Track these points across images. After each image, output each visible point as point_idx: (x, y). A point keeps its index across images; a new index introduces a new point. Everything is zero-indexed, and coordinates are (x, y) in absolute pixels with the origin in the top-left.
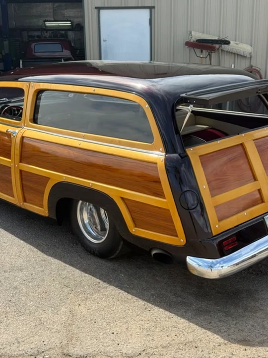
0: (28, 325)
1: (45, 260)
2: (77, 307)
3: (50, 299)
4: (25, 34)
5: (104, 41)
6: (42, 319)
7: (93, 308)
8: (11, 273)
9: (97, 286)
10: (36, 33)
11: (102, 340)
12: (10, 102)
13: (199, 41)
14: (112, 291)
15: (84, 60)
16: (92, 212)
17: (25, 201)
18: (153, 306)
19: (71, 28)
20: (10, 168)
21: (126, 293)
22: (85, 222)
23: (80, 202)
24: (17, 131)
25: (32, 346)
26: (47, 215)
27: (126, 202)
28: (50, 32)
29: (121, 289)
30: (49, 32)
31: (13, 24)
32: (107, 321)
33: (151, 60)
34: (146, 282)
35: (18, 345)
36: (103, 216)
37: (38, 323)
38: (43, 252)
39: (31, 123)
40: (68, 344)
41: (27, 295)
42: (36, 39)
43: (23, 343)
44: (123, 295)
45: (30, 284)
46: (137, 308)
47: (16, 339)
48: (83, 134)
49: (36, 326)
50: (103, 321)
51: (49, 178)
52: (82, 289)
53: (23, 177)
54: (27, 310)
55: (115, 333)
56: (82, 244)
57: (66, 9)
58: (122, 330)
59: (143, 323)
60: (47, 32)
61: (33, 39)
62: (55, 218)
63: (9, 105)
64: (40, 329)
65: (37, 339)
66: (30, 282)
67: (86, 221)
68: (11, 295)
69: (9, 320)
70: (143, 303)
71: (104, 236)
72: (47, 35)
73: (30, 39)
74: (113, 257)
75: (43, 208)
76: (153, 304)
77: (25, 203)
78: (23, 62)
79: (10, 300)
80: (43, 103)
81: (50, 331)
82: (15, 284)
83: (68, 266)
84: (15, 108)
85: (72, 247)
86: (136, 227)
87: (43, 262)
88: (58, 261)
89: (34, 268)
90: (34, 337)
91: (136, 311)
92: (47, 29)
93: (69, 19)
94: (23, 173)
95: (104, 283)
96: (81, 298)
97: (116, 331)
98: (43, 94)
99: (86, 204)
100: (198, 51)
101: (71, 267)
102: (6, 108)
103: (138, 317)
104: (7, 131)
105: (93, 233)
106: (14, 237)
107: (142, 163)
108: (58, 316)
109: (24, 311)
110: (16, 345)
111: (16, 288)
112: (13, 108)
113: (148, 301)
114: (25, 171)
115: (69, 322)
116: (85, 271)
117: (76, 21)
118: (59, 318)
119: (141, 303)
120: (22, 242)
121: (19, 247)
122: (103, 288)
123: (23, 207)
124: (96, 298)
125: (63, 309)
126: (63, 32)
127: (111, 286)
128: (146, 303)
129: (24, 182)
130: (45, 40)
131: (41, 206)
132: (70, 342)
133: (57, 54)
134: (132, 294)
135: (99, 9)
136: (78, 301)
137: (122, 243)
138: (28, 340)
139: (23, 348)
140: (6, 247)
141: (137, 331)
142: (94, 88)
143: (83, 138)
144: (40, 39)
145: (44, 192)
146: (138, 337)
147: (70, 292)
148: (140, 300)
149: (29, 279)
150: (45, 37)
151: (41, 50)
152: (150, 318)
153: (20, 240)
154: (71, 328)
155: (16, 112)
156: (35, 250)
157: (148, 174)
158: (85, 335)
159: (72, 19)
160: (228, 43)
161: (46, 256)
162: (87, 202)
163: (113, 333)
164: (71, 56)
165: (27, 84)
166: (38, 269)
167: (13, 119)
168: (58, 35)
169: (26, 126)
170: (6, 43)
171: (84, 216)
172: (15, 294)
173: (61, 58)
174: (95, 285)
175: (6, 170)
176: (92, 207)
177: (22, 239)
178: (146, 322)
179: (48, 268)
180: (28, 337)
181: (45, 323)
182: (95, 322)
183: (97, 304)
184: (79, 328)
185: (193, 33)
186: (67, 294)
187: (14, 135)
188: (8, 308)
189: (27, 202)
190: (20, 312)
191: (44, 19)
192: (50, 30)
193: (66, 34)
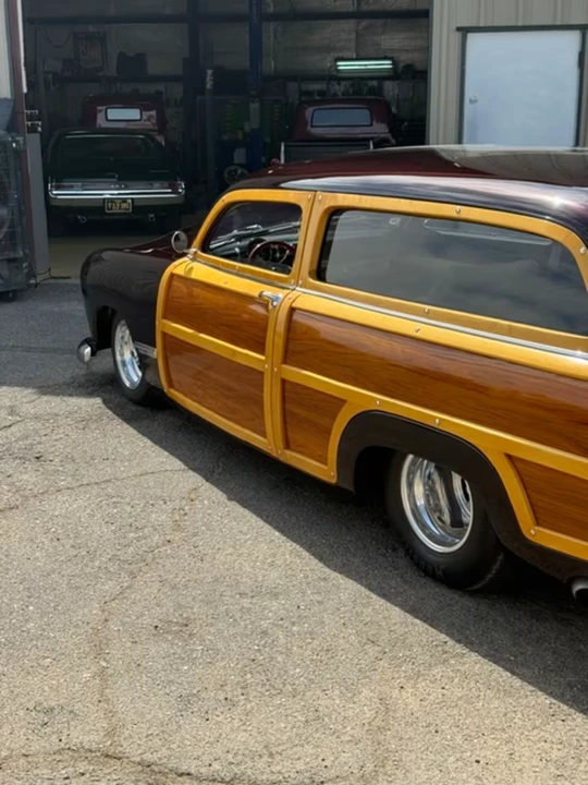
0: (290, 718)
1: (325, 579)
2: (397, 691)
3: (338, 667)
4: (293, 87)
5: (471, 101)
6: (321, 709)
7: (431, 697)
8: (254, 600)
9: (440, 648)
10: (316, 87)
11: (453, 775)
12: (265, 233)
14: (475, 663)
15: (423, 144)
16: (433, 482)
17: (287, 446)
18: (573, 711)
19: (392, 74)
20: (262, 373)
21: (509, 675)
22: (418, 504)
23: (410, 457)
24: (281, 296)
25: (300, 766)
26: (334, 481)
27: (519, 465)
28: (348, 83)
29: (495, 663)
30: (343, 83)
31: (269, 65)
32: (465, 732)
33: (577, 144)
34: (554, 653)
35: (270, 760)
36: (459, 493)
37: (311, 715)
38: (321, 559)
39: (311, 280)
40: (376, 771)
41: (288, 652)
42: (317, 98)
43: (278, 758)
44: (501, 676)
45: (295, 628)
46: (533, 711)
47: (266, 747)
48: (427, 307)
49: (307, 721)
50: (455, 729)
51: (344, 401)
52: (408, 653)
53: (286, 394)
54: (288, 686)
55: (482, 762)
56: (407, 551)
57: (383, 33)
58: (498, 757)
59: (547, 746)
60: (339, 84)
61: (309, 99)
62: (352, 489)
63: (264, 240)
64: (317, 731)
65: (310, 751)
66: (293, 624)
67: (421, 502)
68: (256, 647)
69: (250, 701)
70: (548, 702)
71: (461, 539)
73: (303, 98)
74: (476, 587)
75: (326, 464)
76: (571, 707)
77: (288, 452)
78: (285, 146)
79: (252, 657)
80: (339, 236)
81: (338, 737)
82: (265, 624)
83: (374, 596)
84: (276, 247)
85: (384, 555)
86: (538, 524)
87: (322, 583)
88: (355, 584)
89: (304, 593)
90: (302, 746)
91: (532, 717)
92: (338, 77)
93: (389, 55)
94: (287, 386)
95: (458, 645)
96: (405, 672)
97: (485, 757)
98: (342, 217)
99: (422, 463)
101: (382, 601)
102: (258, 246)
103: (535, 732)
104: (260, 296)
105: (433, 528)
106: (261, 523)
107: (562, 380)
108: (355, 706)
109: (281, 686)
110: (265, 758)
111: (265, 633)
112: (272, 246)
113: (561, 697)
114: (291, 383)
115: (378, 722)
116: (414, 611)
117: (405, 58)
118: (358, 710)
119: (544, 700)
120: (277, 534)
121: (272, 545)
122: (454, 657)
123: (282, 459)
124: (438, 677)
125: (365, 692)
126: (375, 83)
127: (473, 654)
128: (554, 701)
129: (288, 406)
130: (335, 100)
131: (324, 460)
132: (381, 769)
133: (358, 130)
134: (523, 677)
135: (464, 31)
136: (399, 678)
137: (501, 557)
138: (290, 752)
139: (278, 768)
140: (245, 542)
141: (534, 763)
142: (458, 207)
143: (426, 317)
144: (325, 99)
145: (331, 430)
146: (536, 777)
147: (380, 656)
148: (540, 693)
149: (292, 617)
150: (335, 94)
151: (325, 122)
152: (564, 739)
153: (273, 531)
154: (383, 737)
155: (278, 255)
156: (305, 554)
157: (575, 407)
158: (414, 757)
159: (395, 55)
161: (327, 570)
162: (424, 459)
163: (478, 762)
164: (389, 136)
165: (310, 195)
166: (311, 597)
167: (270, 269)
168: (363, 91)
169: (301, 286)
170: (254, 106)
171: (416, 491)
172: (264, 646)
173: (368, 140)
174: (437, 646)
175: (254, 377)
176: (432, 470)
177: (277, 528)
178: (555, 746)
179: (332, 597)
180: (289, 745)
181: (326, 719)
182: (437, 732)
183: (440, 690)
184: (401, 739)
186: (373, 659)
187: (275, 303)
188: (249, 676)
189: (292, 450)
190: (274, 687)
191: (336, 55)
192: (345, 79)
193: (380, 88)
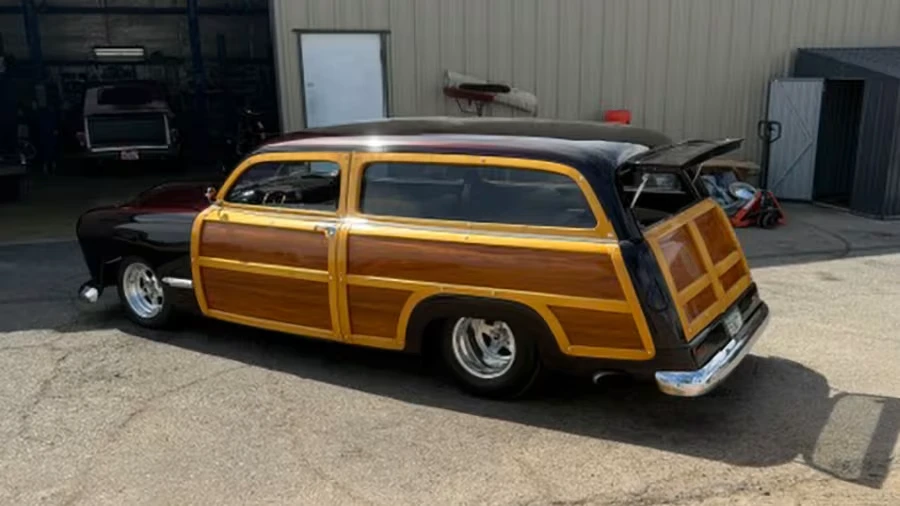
4: (54, 71)
5: (310, 85)
10: (77, 70)
13: (465, 86)
17: (354, 332)
19: (143, 60)
20: (327, 284)
26: (401, 348)
27: (556, 310)
28: (105, 67)
30: (100, 67)
39: (357, 213)
48: (469, 223)
51: (411, 292)
53: (352, 295)
60: (97, 68)
72: (100, 71)
75: (395, 338)
78: (89, 121)
86: (573, 344)
92: (97, 62)
93: (139, 44)
94: (352, 289)
100: (464, 102)
104: (316, 229)
114: (355, 287)
117: (153, 47)
123: (348, 342)
126: (130, 67)
129: (353, 304)
135: (299, 32)
143: (469, 229)
145: (398, 314)
150: (95, 77)
159: (144, 44)
160: (505, 90)
168: (119, 74)
185: (450, 74)
187: (331, 233)
189: (359, 334)
191: (93, 44)
192: (102, 63)
193: (134, 71)
